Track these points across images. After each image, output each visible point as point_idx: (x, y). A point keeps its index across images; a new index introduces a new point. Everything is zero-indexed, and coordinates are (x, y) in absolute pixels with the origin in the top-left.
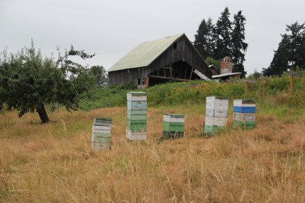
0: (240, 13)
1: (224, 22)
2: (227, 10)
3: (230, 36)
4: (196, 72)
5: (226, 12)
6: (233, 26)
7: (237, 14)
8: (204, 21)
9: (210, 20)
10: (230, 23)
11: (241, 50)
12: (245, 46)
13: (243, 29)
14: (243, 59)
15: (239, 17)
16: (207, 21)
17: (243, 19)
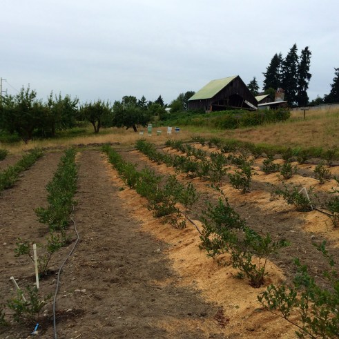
0: (307, 48)
1: (292, 56)
2: (295, 47)
3: (297, 68)
4: (246, 102)
5: (294, 48)
6: (300, 60)
7: (304, 49)
8: (276, 55)
9: (280, 55)
10: (297, 57)
11: (306, 80)
12: (309, 76)
13: (309, 62)
14: (306, 87)
15: (306, 52)
16: (278, 55)
17: (309, 53)
